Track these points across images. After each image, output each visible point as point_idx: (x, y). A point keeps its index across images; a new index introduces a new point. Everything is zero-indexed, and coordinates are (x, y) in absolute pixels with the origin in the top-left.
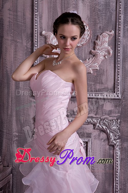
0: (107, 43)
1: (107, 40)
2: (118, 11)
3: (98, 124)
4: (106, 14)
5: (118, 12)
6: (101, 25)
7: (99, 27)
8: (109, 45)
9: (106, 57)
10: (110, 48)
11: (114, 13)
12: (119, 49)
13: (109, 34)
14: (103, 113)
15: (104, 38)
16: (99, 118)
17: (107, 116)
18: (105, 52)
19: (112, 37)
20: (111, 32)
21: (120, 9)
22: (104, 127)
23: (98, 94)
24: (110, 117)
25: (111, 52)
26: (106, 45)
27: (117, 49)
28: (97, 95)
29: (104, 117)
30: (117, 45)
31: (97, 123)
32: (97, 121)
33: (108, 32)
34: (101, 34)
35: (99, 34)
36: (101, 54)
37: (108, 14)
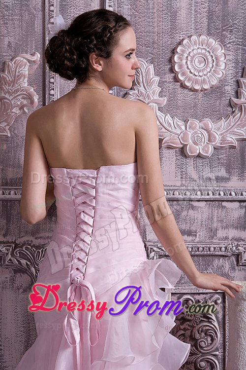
0: (26, 79)
1: (27, 73)
2: (47, 10)
3: (10, 256)
4: (22, 16)
5: (47, 15)
6: (11, 39)
7: (6, 43)
8: (30, 84)
9: (25, 109)
10: (32, 90)
11: (40, 15)
12: (52, 92)
13: (29, 61)
14: (20, 232)
15: (20, 67)
16: (12, 242)
17: (31, 238)
18: (23, 98)
19: (36, 66)
20: (33, 55)
21: (52, 8)
22: (24, 262)
23: (9, 189)
24: (36, 238)
25: (36, 99)
26: (25, 84)
27: (47, 92)
28: (7, 192)
29: (22, 240)
30: (47, 83)
31: (7, 254)
32: (8, 250)
33: (28, 56)
34: (12, 60)
35: (7, 59)
36: (13, 102)
37: (26, 17)
